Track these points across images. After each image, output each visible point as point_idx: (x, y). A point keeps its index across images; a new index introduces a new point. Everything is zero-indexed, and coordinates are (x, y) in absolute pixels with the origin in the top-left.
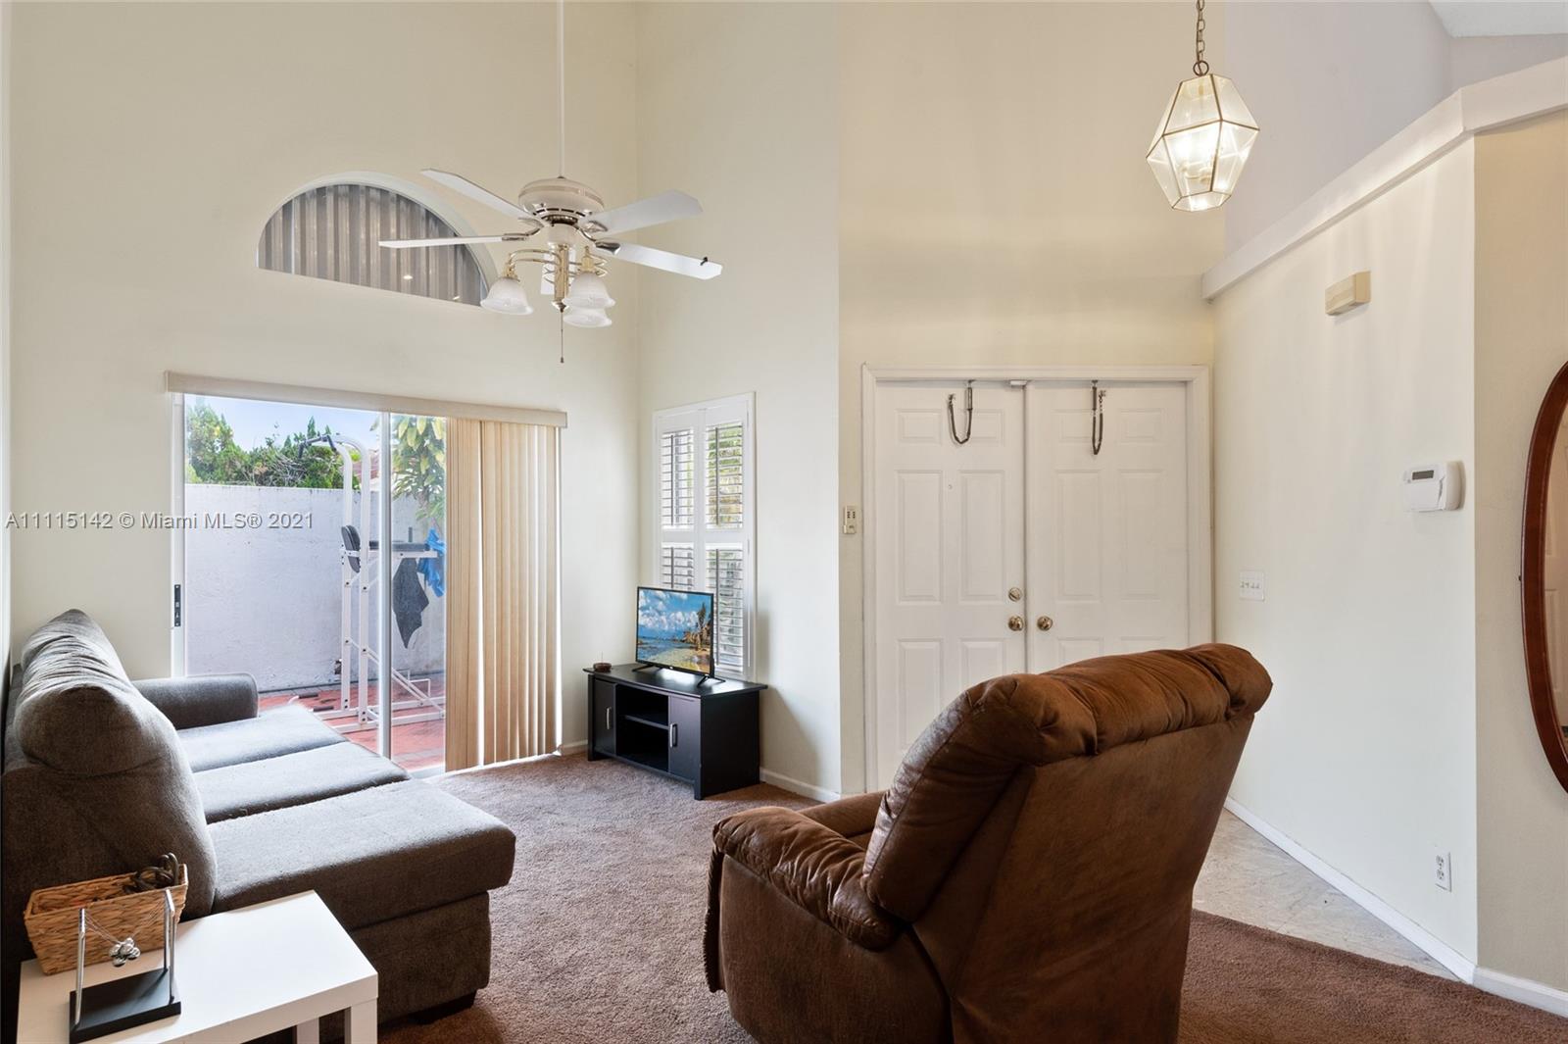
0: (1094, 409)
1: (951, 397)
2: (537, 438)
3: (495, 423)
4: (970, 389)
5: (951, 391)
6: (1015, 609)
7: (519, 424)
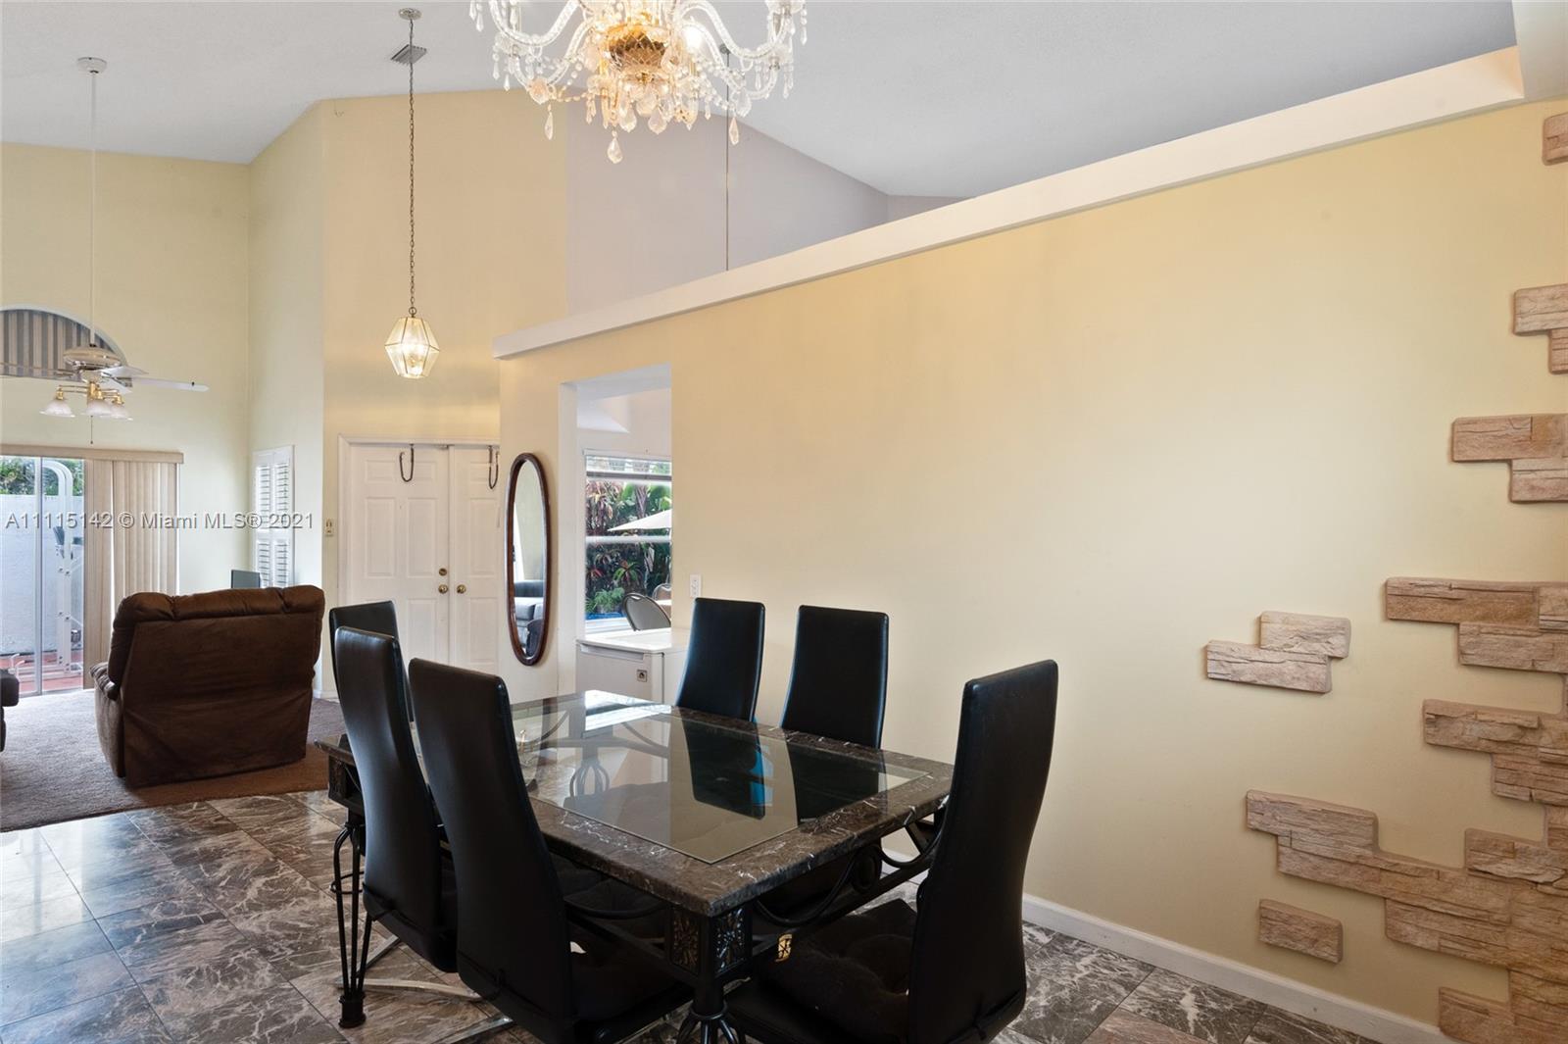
0: (491, 462)
1: (401, 454)
2: (160, 473)
3: (125, 462)
4: (412, 450)
5: (402, 450)
6: (443, 580)
7: (144, 462)
